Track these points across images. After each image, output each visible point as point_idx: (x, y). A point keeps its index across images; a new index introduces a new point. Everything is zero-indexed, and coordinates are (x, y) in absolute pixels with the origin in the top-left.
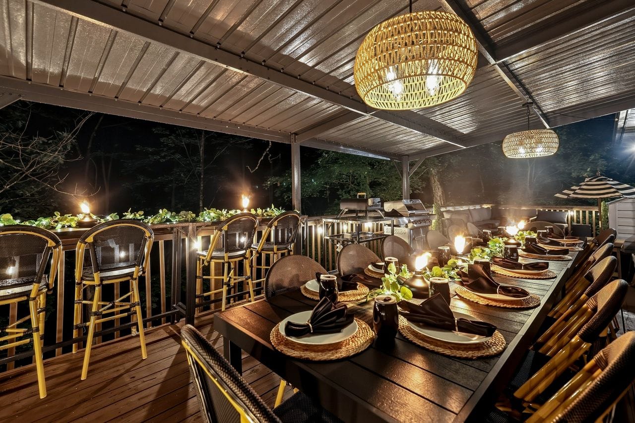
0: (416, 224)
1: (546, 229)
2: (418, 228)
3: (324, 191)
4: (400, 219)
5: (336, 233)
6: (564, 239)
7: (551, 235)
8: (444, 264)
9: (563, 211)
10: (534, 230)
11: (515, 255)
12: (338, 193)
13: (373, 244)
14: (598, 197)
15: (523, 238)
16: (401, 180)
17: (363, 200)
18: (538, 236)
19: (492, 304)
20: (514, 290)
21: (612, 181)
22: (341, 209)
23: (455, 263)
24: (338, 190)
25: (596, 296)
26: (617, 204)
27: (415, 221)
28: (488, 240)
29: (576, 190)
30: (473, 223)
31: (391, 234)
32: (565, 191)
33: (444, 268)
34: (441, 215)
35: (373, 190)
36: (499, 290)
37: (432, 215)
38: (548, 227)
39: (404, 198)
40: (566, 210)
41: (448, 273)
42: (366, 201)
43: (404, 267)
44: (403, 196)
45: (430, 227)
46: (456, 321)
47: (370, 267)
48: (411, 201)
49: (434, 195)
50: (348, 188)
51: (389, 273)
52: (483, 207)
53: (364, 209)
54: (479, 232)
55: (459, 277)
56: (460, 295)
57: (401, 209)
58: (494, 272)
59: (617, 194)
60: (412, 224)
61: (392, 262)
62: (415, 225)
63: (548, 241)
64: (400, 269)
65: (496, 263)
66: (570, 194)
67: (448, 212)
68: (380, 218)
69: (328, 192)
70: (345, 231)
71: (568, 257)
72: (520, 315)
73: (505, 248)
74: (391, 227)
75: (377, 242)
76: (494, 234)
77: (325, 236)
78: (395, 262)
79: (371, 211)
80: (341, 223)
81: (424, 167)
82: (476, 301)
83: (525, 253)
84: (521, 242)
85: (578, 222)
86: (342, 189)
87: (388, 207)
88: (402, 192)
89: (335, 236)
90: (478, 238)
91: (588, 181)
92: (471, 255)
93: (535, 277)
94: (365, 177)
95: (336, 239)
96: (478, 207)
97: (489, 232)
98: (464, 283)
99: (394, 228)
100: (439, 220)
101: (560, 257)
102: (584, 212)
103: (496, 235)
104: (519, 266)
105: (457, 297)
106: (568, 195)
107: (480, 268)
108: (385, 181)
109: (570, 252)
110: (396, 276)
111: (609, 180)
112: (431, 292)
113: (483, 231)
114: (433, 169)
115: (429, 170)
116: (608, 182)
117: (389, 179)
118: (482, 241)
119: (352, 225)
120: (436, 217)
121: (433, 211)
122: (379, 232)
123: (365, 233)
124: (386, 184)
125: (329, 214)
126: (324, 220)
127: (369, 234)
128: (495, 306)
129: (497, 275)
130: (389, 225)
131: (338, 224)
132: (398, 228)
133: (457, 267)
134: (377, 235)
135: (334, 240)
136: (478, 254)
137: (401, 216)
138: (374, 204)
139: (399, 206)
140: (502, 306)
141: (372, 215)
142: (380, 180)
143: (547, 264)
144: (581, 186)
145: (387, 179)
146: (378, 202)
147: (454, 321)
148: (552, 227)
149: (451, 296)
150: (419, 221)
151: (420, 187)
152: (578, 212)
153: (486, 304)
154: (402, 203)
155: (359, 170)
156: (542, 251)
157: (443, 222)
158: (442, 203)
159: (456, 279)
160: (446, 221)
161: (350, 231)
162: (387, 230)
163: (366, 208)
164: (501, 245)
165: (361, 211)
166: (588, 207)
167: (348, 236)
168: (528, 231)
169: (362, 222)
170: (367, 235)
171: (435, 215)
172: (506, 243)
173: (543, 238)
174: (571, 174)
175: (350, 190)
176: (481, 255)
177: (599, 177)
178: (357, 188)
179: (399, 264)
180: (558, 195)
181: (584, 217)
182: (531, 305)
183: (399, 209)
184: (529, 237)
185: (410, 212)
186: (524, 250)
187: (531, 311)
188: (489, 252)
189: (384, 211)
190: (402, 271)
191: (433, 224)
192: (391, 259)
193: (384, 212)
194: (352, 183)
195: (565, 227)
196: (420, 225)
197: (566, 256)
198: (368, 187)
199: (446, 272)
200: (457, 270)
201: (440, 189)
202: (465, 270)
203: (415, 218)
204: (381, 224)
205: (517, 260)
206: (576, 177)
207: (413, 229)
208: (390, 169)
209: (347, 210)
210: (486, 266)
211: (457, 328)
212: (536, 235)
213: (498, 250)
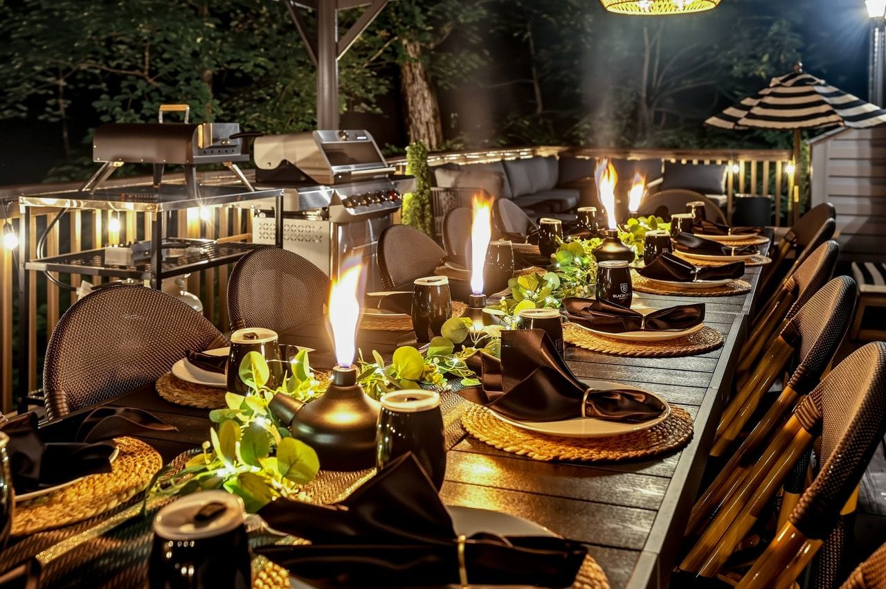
0: (354, 206)
1: (688, 210)
2: (361, 219)
3: (48, 97)
4: (307, 193)
5: (77, 248)
6: (730, 236)
7: (699, 225)
8: (430, 332)
9: (719, 162)
10: (662, 213)
11: (624, 287)
12: (96, 104)
13: (217, 278)
14: (796, 125)
15: (637, 239)
16: (314, 69)
17: (181, 130)
18: (673, 230)
19: (568, 455)
20: (627, 402)
21: (824, 86)
22: (97, 160)
23: (463, 328)
24: (97, 95)
25: (820, 393)
26: (830, 142)
27: (350, 199)
28: (554, 247)
29: (751, 107)
30: (512, 199)
31: (273, 242)
32: (730, 111)
33: (432, 349)
34: (429, 176)
35: (223, 101)
36: (587, 406)
37: (403, 177)
38: (693, 204)
39: (319, 125)
40: (725, 159)
41: (442, 363)
42: (188, 132)
43: (301, 358)
44: (319, 120)
45: (396, 215)
46: (461, 548)
47: (181, 369)
48: (341, 134)
49: (410, 122)
50: (133, 88)
51: (242, 390)
52: (539, 153)
53: (181, 159)
54: (529, 225)
55: (471, 373)
56: (477, 436)
57: (307, 160)
58: (570, 345)
59: (833, 118)
60: (342, 206)
61: (256, 348)
62: (352, 211)
63: (696, 244)
64: (287, 367)
65: (576, 317)
66: (739, 119)
67: (448, 167)
68: (238, 191)
69: (64, 104)
70: (114, 236)
71: (741, 284)
72: (644, 479)
73: (600, 269)
74: (272, 221)
75: (217, 273)
76: (568, 229)
77: (27, 259)
78: (269, 345)
79: (204, 168)
80: (98, 212)
81: (383, 33)
82: (521, 452)
83: (645, 280)
84: (634, 248)
85: (748, 190)
86: (114, 90)
87: (268, 153)
88: (315, 109)
89: (76, 257)
90: (526, 244)
91: (777, 86)
92: (510, 296)
93: (675, 350)
94: (195, 54)
95: (76, 271)
96: (525, 154)
97: (556, 222)
98: (490, 394)
99: (286, 221)
100: (422, 193)
101: (724, 286)
102: (760, 165)
103: (573, 233)
104: (634, 321)
105: (465, 443)
106: (734, 120)
107: (535, 341)
108: (262, 72)
109: (746, 270)
110: (269, 396)
111: (819, 84)
112: (382, 444)
113: (542, 221)
114: (410, 41)
115: (399, 43)
116: (817, 89)
117: (277, 67)
118: (538, 252)
119: (141, 218)
120: (415, 184)
121: (407, 165)
122: (238, 237)
123: (183, 245)
124: (267, 81)
125: (64, 179)
126: (24, 202)
127: (199, 245)
128: (578, 461)
129: (577, 354)
130: (269, 214)
131: (87, 216)
132: (297, 222)
133: (468, 343)
134: (231, 247)
135: (69, 275)
136: (526, 293)
137: (311, 183)
138: (217, 145)
139: (301, 151)
140: (596, 456)
141: (214, 180)
142: (248, 67)
143: (701, 307)
144: (762, 96)
145: (271, 65)
146: (232, 137)
147: (457, 545)
148: (702, 203)
149: (448, 444)
150: (365, 197)
151: (371, 96)
152: (748, 165)
153: (552, 456)
154: (312, 141)
155: (175, 31)
156: (684, 273)
157: (432, 198)
158: (434, 143)
159: (466, 382)
160: (443, 196)
161: (131, 237)
162: (262, 231)
163: (189, 156)
164: (586, 261)
165: (170, 169)
166: (768, 152)
167: (118, 256)
168: (650, 218)
169: (176, 205)
170: (194, 249)
171: (411, 177)
172: (600, 255)
173: (686, 235)
174: (730, 67)
175: (141, 98)
176: (535, 296)
177: (800, 74)
178: (166, 90)
179: (281, 352)
180: (713, 121)
181: (760, 178)
182: (671, 442)
183: (303, 161)
184: (654, 233)
185: (336, 169)
186: (642, 272)
187: (670, 462)
188: (558, 284)
189: (256, 167)
190: (290, 375)
191: (405, 206)
192: (252, 336)
193: (253, 173)
194: (152, 73)
195: (722, 202)
196: (367, 210)
197: (739, 282)
198: (208, 90)
199: (436, 360)
200: (468, 352)
201: (429, 102)
202: (493, 351)
203: (355, 189)
204: (245, 212)
205: (628, 302)
206: (741, 76)
207: (344, 222)
208: (280, 32)
209: (120, 164)
210: (550, 329)
211: (463, 572)
212: (668, 226)
213: (578, 275)
